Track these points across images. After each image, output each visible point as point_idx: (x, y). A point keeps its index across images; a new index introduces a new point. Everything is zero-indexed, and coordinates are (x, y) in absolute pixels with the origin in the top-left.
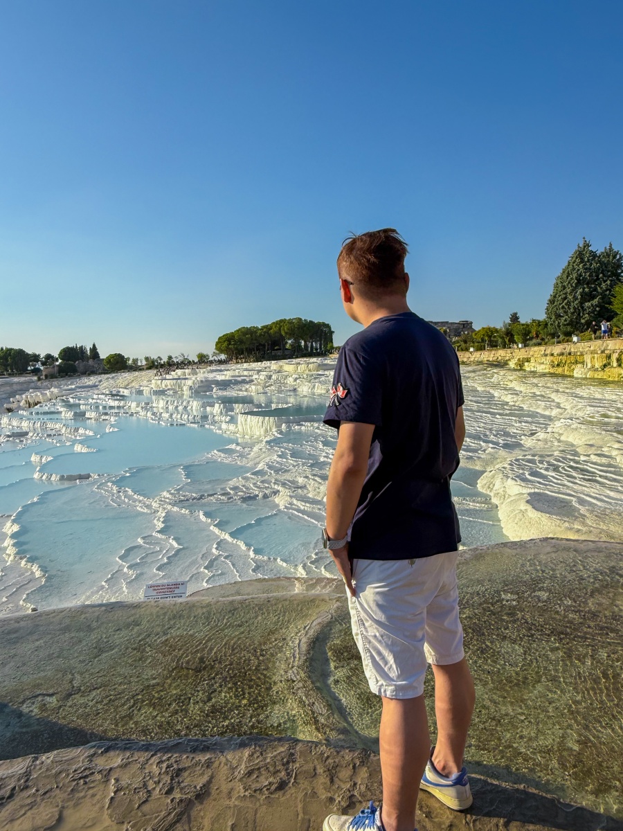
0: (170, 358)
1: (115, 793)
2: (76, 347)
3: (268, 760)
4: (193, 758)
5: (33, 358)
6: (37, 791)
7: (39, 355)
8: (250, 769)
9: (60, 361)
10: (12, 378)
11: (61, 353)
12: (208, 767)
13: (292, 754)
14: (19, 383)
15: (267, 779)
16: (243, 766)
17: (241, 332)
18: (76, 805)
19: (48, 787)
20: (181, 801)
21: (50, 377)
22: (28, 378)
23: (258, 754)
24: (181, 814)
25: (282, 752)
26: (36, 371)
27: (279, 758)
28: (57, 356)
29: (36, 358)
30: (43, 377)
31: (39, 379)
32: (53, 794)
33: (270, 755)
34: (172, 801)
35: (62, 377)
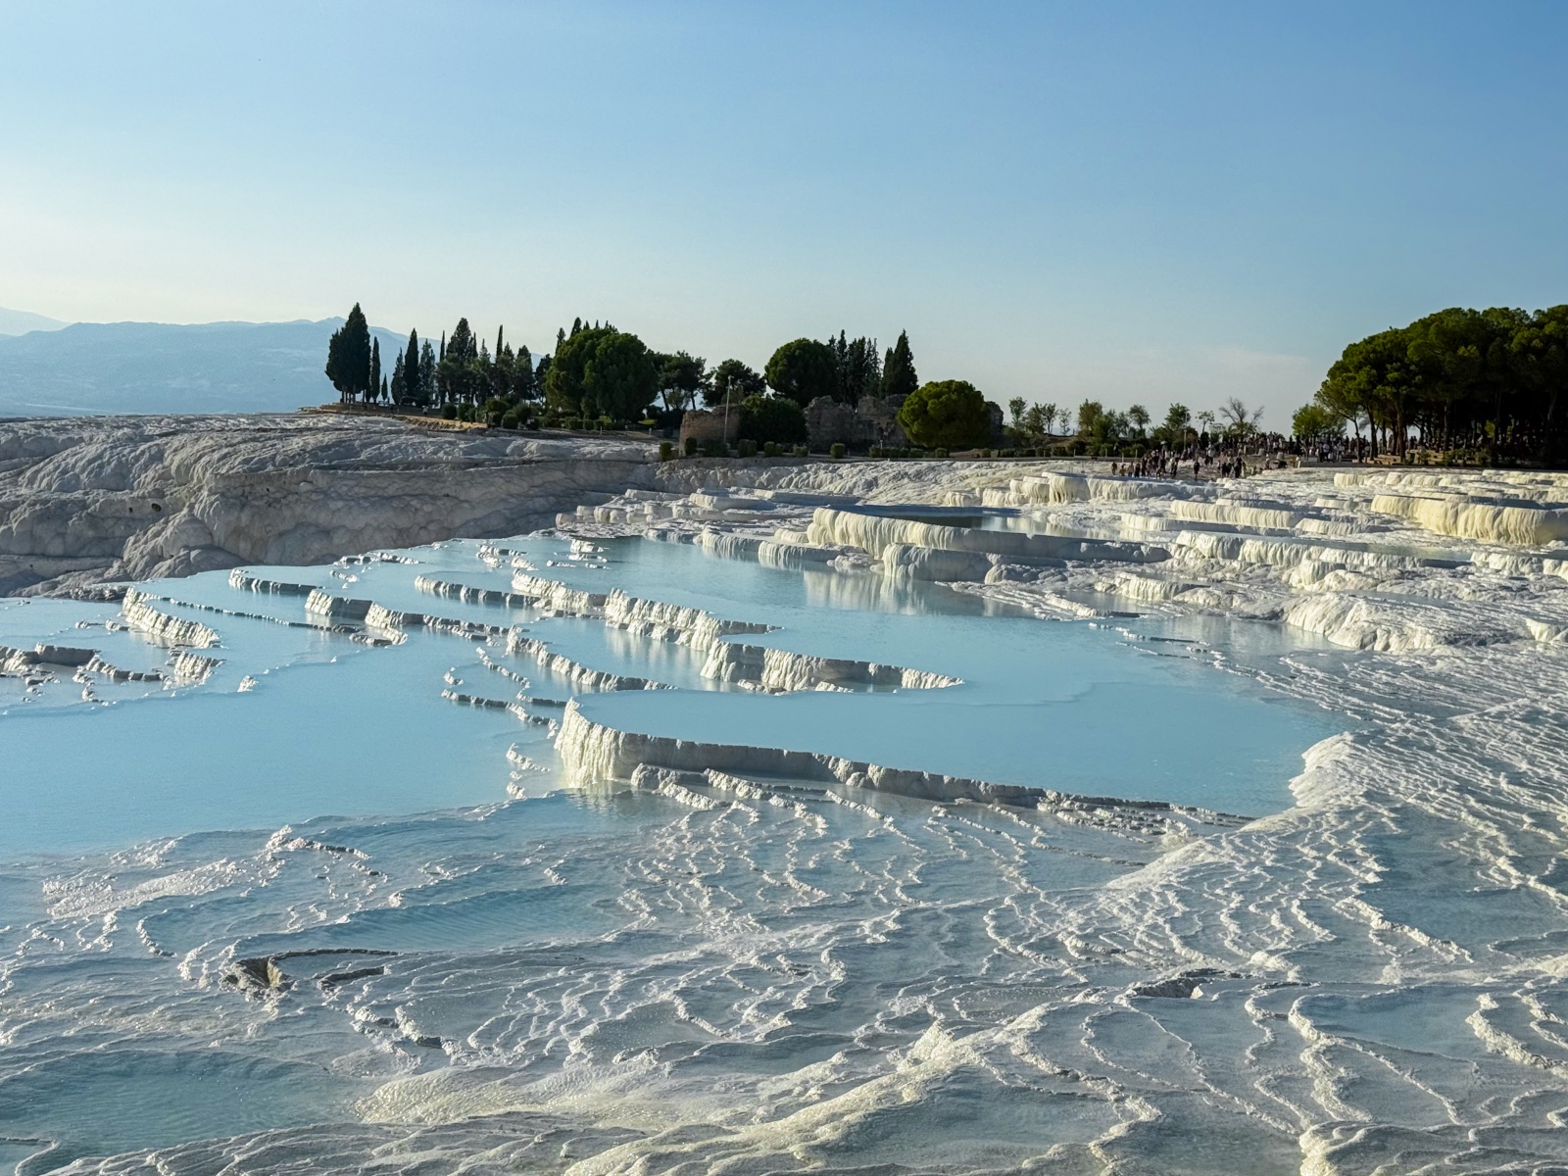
2: (842, 342)
5: (675, 374)
7: (699, 364)
9: (769, 391)
10: (580, 442)
11: (774, 362)
14: (594, 461)
17: (1442, 332)
21: (708, 449)
22: (635, 445)
26: (669, 423)
28: (762, 373)
29: (685, 371)
30: (680, 447)
31: (667, 454)
35: (743, 455)
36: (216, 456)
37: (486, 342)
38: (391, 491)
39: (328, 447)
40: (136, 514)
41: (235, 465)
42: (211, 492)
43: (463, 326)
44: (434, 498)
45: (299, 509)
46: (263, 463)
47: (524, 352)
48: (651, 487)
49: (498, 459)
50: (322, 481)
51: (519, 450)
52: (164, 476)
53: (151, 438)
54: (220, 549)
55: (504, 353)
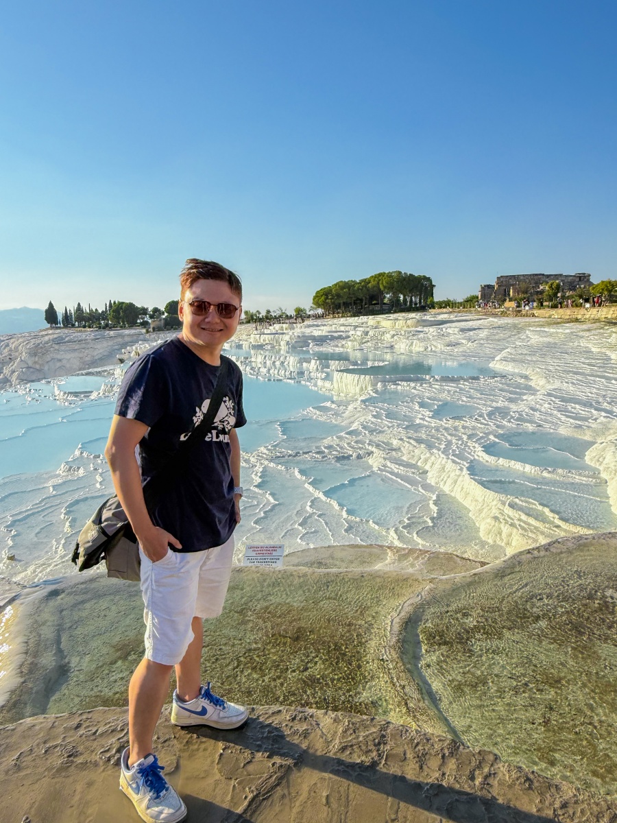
0: (268, 312)
1: (224, 750)
3: (361, 739)
4: (292, 727)
5: (142, 312)
6: (158, 738)
7: (147, 309)
8: (343, 745)
9: (166, 314)
10: (124, 331)
11: (167, 307)
12: (305, 737)
13: (383, 736)
14: (129, 335)
15: (359, 757)
16: (337, 741)
17: (339, 286)
18: (190, 756)
19: (167, 737)
20: (281, 766)
21: (157, 329)
22: (138, 330)
23: (351, 731)
24: (281, 778)
25: (374, 732)
26: (145, 324)
27: (371, 738)
29: (144, 311)
30: (151, 330)
31: (148, 332)
32: (171, 743)
33: (362, 734)
34: (273, 765)
35: (168, 330)
36: (25, 343)
37: (86, 308)
38: (76, 348)
39: (56, 338)
40: (5, 361)
41: (31, 345)
42: (26, 353)
43: (79, 304)
44: (88, 348)
45: (51, 355)
46: (39, 344)
47: (96, 310)
48: (145, 340)
49: (103, 337)
50: (57, 347)
51: (108, 334)
52: (11, 350)
53: (4, 341)
54: (31, 367)
55: (91, 311)
